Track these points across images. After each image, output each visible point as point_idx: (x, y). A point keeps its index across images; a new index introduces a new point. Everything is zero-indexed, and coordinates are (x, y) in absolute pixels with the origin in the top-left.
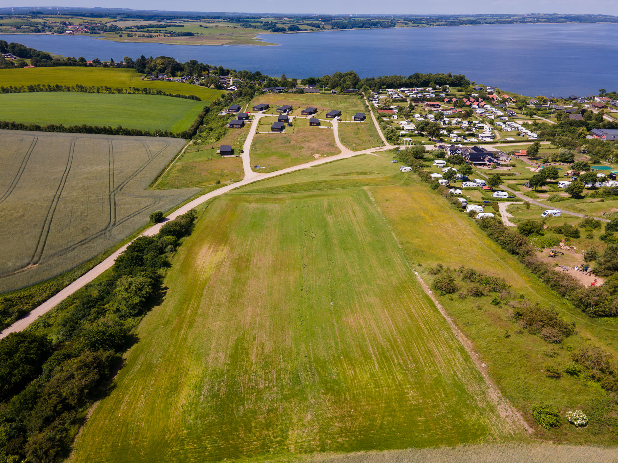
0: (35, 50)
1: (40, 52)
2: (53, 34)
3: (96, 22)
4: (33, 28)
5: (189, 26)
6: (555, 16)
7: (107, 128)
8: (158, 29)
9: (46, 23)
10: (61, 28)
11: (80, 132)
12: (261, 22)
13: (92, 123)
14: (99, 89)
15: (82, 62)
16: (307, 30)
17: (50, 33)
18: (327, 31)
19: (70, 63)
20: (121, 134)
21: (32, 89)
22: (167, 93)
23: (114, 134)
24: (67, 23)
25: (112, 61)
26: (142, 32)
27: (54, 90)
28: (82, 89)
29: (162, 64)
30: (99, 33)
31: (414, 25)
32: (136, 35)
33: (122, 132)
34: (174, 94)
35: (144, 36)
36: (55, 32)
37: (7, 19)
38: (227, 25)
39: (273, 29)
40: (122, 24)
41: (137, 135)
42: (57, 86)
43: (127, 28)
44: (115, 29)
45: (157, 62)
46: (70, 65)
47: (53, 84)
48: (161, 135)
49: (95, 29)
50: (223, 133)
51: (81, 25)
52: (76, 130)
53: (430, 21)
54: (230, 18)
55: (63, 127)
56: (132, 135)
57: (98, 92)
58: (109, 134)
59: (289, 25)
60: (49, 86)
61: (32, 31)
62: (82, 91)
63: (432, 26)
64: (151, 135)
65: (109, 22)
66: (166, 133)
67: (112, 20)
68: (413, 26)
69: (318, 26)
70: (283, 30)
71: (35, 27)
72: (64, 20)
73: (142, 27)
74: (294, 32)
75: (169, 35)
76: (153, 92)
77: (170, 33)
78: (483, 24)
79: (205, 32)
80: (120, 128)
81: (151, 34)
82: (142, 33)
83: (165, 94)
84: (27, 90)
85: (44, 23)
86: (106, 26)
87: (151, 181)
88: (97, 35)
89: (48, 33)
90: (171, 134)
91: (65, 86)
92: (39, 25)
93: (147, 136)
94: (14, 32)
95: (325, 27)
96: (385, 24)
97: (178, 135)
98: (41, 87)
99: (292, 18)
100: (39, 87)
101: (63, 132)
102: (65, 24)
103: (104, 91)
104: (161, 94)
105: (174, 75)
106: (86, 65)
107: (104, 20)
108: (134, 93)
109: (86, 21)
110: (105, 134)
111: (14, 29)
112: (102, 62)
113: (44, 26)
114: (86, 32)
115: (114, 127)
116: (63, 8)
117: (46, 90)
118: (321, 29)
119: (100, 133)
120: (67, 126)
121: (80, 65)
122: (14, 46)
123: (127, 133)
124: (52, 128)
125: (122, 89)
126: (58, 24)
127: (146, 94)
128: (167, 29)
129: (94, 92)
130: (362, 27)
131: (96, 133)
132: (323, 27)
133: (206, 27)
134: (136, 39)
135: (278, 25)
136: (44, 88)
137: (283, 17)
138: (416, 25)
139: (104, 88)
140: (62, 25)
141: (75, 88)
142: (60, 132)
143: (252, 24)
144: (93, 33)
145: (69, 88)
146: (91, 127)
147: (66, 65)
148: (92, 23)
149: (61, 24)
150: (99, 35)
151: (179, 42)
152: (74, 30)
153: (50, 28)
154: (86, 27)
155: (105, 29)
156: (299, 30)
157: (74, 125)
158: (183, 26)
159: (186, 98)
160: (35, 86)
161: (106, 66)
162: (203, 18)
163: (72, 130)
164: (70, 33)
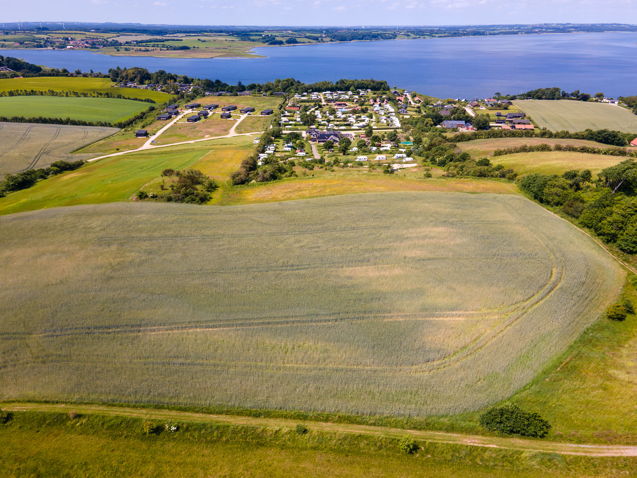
0: (28, 63)
1: (32, 65)
2: (54, 49)
3: (98, 37)
4: (35, 44)
5: (187, 40)
6: (566, 26)
7: (59, 119)
8: (156, 43)
9: (49, 38)
10: (64, 43)
11: (37, 123)
12: (261, 35)
13: (46, 115)
14: (67, 93)
15: (65, 73)
16: (305, 43)
17: (52, 48)
18: (325, 43)
19: (54, 74)
20: (69, 124)
21: (11, 94)
22: (126, 97)
23: (64, 124)
24: (70, 39)
25: (92, 72)
26: (140, 46)
27: (30, 95)
28: (53, 93)
29: (133, 74)
30: (98, 48)
31: (415, 36)
32: (133, 49)
33: (71, 122)
34: (132, 98)
35: (140, 50)
36: (56, 47)
37: (12, 34)
38: (225, 39)
39: (270, 42)
40: (122, 39)
41: (82, 125)
42: (32, 91)
43: (127, 43)
44: (116, 45)
45: (129, 72)
46: (53, 75)
47: (29, 90)
48: (102, 125)
49: (95, 44)
50: (149, 123)
51: (83, 41)
52: (34, 121)
53: (431, 32)
54: (232, 32)
55: (24, 119)
56: (79, 125)
57: (67, 96)
58: (60, 124)
59: (288, 38)
60: (26, 91)
61: (35, 46)
62: (53, 95)
63: (434, 38)
64: (93, 125)
65: (111, 37)
66: (105, 123)
67: (115, 35)
68: (414, 38)
69: (316, 39)
70: (281, 43)
71: (38, 42)
72: (66, 36)
73: (142, 42)
74: (291, 45)
75: (165, 49)
76: (114, 96)
77: (167, 47)
78: (487, 35)
79: (202, 45)
80: (69, 119)
81: (147, 48)
82: (139, 48)
83: (124, 98)
84: (7, 94)
85: (48, 38)
86: (107, 41)
87: (73, 150)
88: (95, 50)
89: (49, 48)
90: (110, 124)
91: (39, 91)
92: (42, 41)
93: (90, 125)
94: (16, 47)
95: (324, 39)
96: (386, 36)
97: (115, 125)
98: (20, 92)
99: (296, 31)
100: (18, 92)
101: (24, 122)
102: (67, 39)
103: (72, 95)
104: (121, 98)
105: (142, 83)
106: (67, 75)
107: (106, 35)
108: (98, 97)
109: (88, 36)
110: (57, 124)
111: (17, 44)
112: (83, 72)
113: (47, 41)
114: (86, 47)
115: (64, 119)
116: (73, 23)
117: (24, 95)
118: (320, 42)
119: (53, 123)
120: (27, 118)
121: (62, 75)
122: (9, 59)
123: (74, 123)
124: (16, 120)
125: (87, 94)
126: (61, 40)
127: (108, 97)
128: (166, 43)
129: (63, 96)
130: (362, 39)
131: (50, 123)
132: (322, 40)
133: (205, 41)
134: (132, 53)
135: (277, 39)
136: (21, 93)
137: (286, 30)
138: (418, 36)
139: (72, 93)
140: (63, 41)
141: (47, 92)
142: (22, 122)
143: (252, 37)
144: (92, 48)
145: (42, 92)
146: (45, 119)
147: (49, 75)
148: (93, 39)
149: (63, 39)
150: (98, 49)
151: (172, 56)
152: (75, 45)
153: (52, 43)
154: (87, 43)
155: (106, 44)
156: (297, 42)
157: (32, 117)
158: (182, 40)
159: (142, 101)
160: (14, 91)
161: (85, 76)
162: (206, 32)
163: (31, 121)
164: (71, 48)
